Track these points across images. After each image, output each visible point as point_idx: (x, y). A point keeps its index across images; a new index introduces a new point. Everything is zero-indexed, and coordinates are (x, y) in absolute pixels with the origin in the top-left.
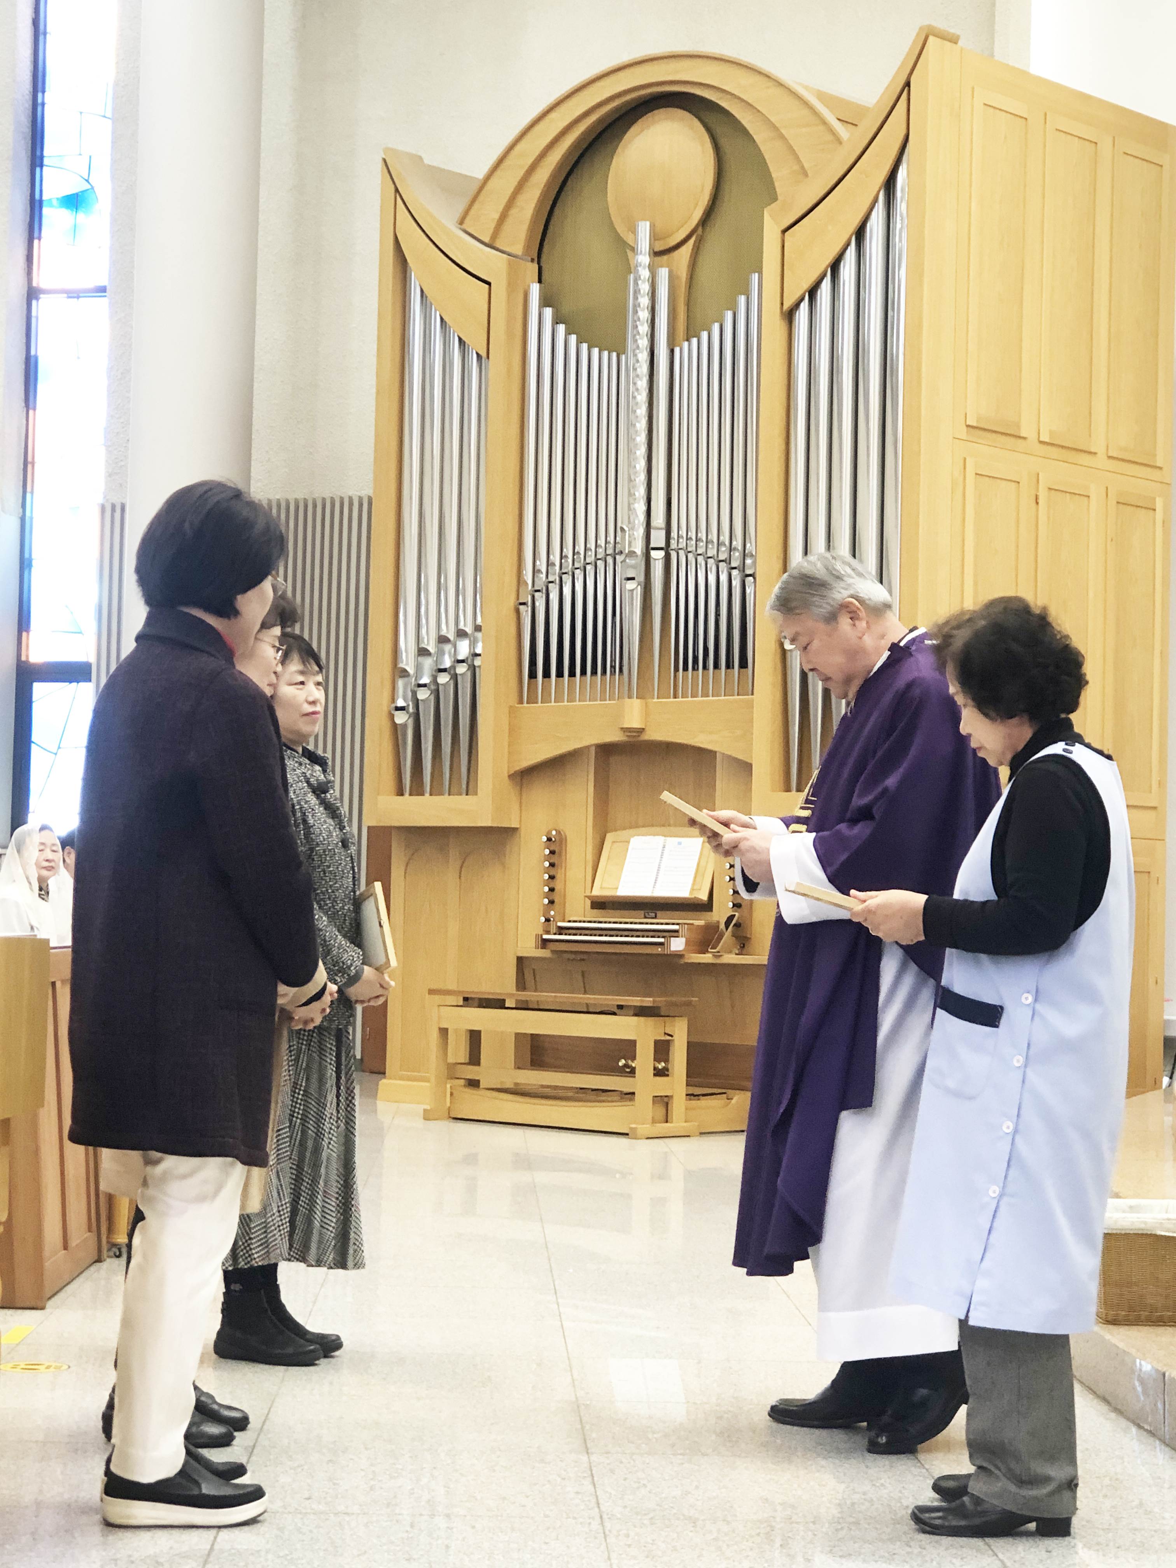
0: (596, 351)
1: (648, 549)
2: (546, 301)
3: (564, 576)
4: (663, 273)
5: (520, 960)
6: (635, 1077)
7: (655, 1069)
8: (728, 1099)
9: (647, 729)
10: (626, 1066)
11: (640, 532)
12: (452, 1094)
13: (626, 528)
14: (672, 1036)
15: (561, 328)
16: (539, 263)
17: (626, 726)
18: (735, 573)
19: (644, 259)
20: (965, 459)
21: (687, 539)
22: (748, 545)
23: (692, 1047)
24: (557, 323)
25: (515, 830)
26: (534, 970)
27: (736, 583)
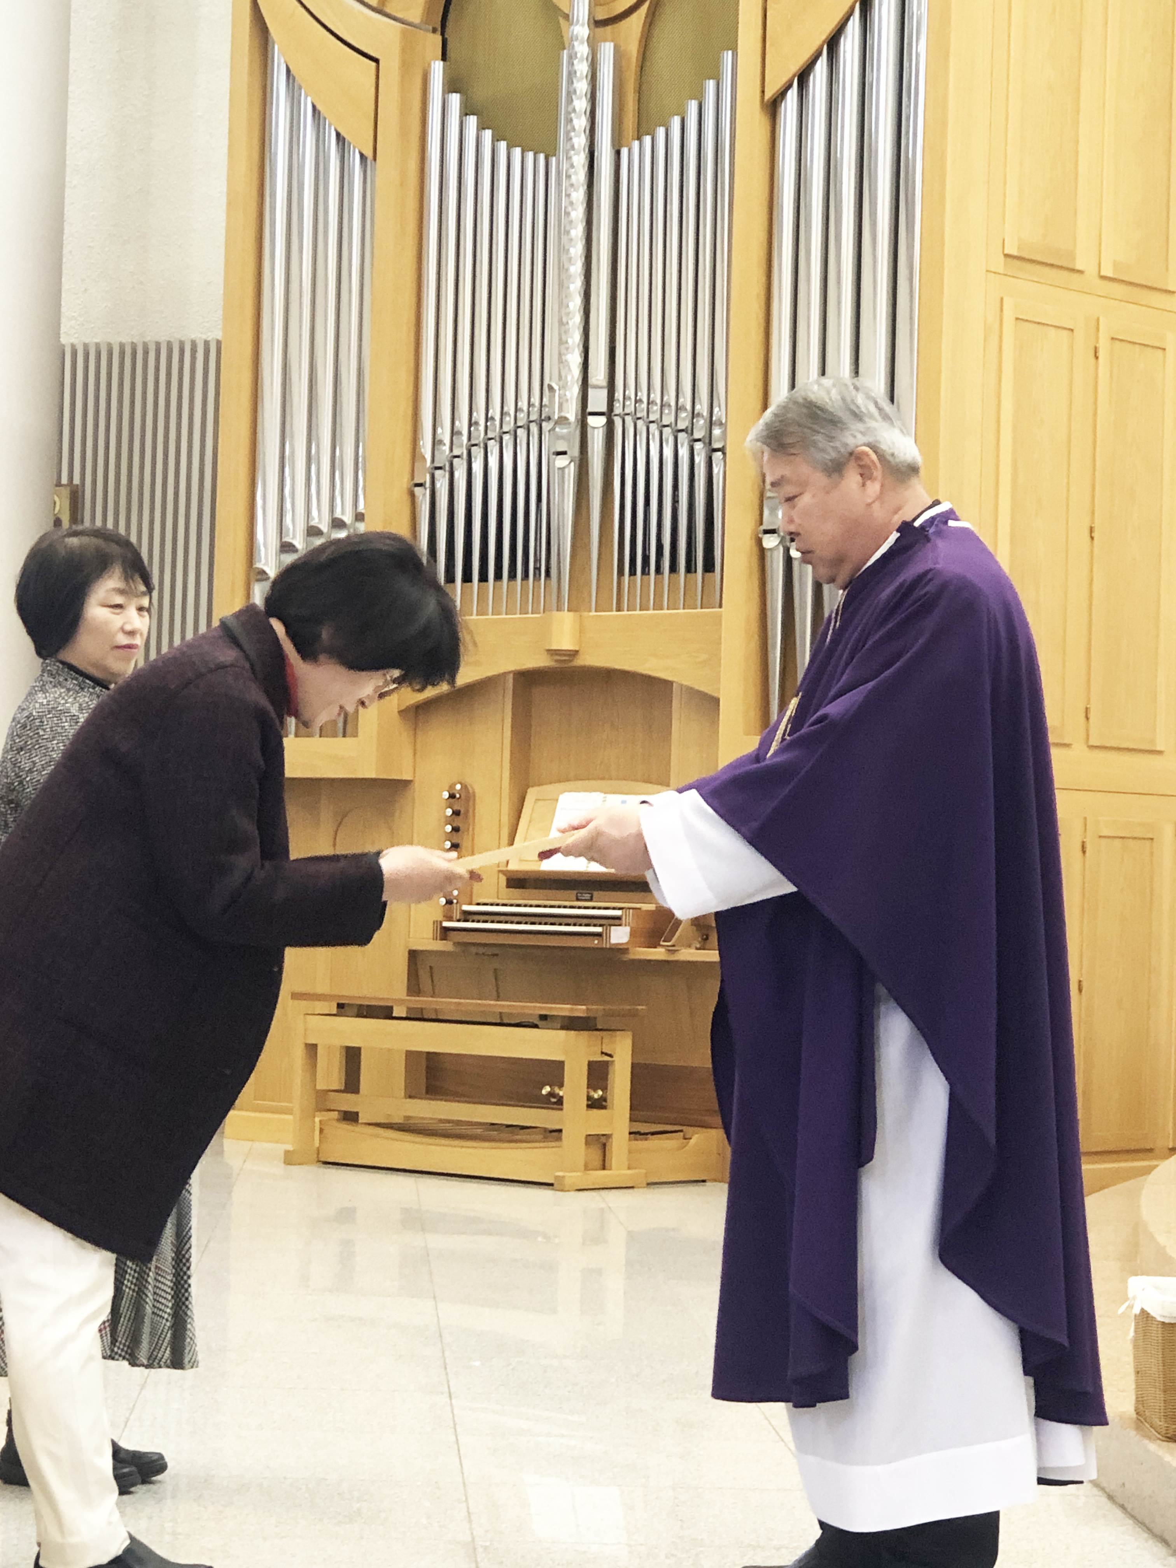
0: (517, 152)
1: (584, 413)
2: (452, 85)
3: (473, 449)
4: (607, 51)
5: (413, 955)
6: (562, 1109)
7: (589, 1098)
8: (685, 1139)
9: (581, 652)
10: (551, 1094)
11: (574, 391)
12: (321, 1130)
13: (556, 387)
14: (610, 1056)
15: (472, 121)
16: (443, 34)
17: (554, 647)
18: (698, 446)
19: (581, 30)
20: (1002, 299)
21: (636, 402)
22: (716, 410)
23: (638, 1072)
24: (466, 114)
25: (406, 784)
26: (431, 968)
27: (700, 460)
